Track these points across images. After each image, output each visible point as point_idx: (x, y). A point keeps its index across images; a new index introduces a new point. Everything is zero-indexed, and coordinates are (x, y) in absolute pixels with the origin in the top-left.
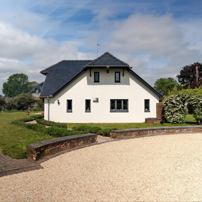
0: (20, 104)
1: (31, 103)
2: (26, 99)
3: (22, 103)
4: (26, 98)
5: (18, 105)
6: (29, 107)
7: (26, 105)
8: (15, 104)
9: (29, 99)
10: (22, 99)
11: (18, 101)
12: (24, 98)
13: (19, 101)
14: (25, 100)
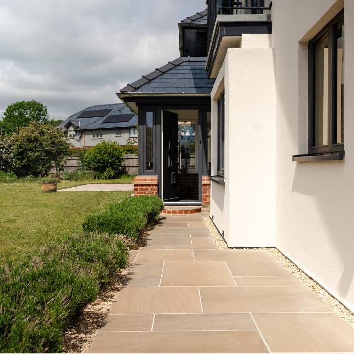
0: (23, 158)
1: (59, 153)
2: (44, 143)
3: (30, 154)
4: (44, 139)
5: (19, 160)
6: (53, 167)
7: (43, 160)
8: (7, 158)
9: (53, 143)
10: (30, 141)
11: (16, 146)
12: (36, 139)
13: (20, 146)
14: (41, 144)
